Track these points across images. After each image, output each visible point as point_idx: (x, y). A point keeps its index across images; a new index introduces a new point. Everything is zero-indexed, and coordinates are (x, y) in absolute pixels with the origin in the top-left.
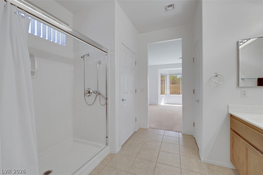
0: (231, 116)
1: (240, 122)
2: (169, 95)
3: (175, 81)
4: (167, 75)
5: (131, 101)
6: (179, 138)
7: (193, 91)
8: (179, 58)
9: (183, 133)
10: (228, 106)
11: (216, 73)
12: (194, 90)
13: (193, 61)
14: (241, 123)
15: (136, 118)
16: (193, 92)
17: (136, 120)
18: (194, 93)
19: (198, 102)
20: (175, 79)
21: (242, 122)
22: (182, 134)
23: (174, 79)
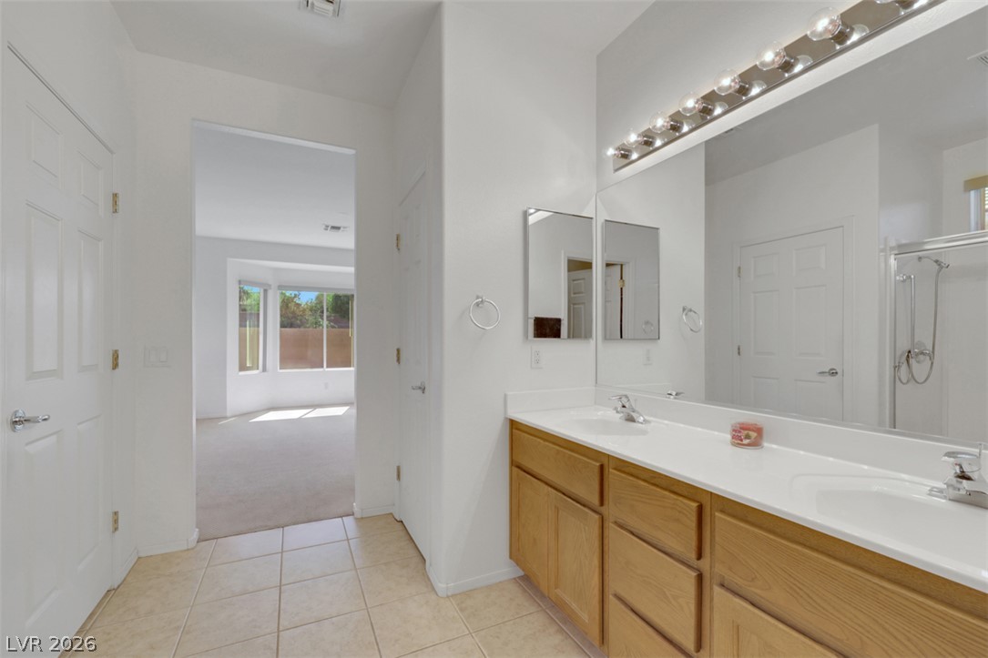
0: (514, 425)
1: (539, 440)
2: (279, 370)
3: (293, 312)
4: (270, 286)
5: (79, 424)
6: (348, 540)
7: (395, 353)
8: (324, 227)
9: (359, 516)
10: (505, 396)
11: (478, 297)
12: (398, 350)
13: (395, 245)
14: (542, 441)
15: (116, 513)
16: (395, 358)
17: (116, 521)
18: (398, 360)
19: (420, 392)
20: (292, 305)
21: (545, 440)
22: (356, 519)
23: (287, 307)
